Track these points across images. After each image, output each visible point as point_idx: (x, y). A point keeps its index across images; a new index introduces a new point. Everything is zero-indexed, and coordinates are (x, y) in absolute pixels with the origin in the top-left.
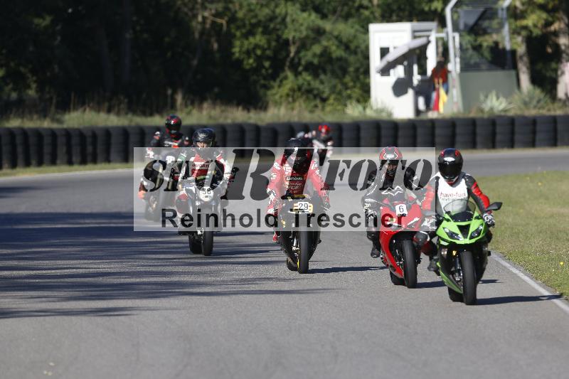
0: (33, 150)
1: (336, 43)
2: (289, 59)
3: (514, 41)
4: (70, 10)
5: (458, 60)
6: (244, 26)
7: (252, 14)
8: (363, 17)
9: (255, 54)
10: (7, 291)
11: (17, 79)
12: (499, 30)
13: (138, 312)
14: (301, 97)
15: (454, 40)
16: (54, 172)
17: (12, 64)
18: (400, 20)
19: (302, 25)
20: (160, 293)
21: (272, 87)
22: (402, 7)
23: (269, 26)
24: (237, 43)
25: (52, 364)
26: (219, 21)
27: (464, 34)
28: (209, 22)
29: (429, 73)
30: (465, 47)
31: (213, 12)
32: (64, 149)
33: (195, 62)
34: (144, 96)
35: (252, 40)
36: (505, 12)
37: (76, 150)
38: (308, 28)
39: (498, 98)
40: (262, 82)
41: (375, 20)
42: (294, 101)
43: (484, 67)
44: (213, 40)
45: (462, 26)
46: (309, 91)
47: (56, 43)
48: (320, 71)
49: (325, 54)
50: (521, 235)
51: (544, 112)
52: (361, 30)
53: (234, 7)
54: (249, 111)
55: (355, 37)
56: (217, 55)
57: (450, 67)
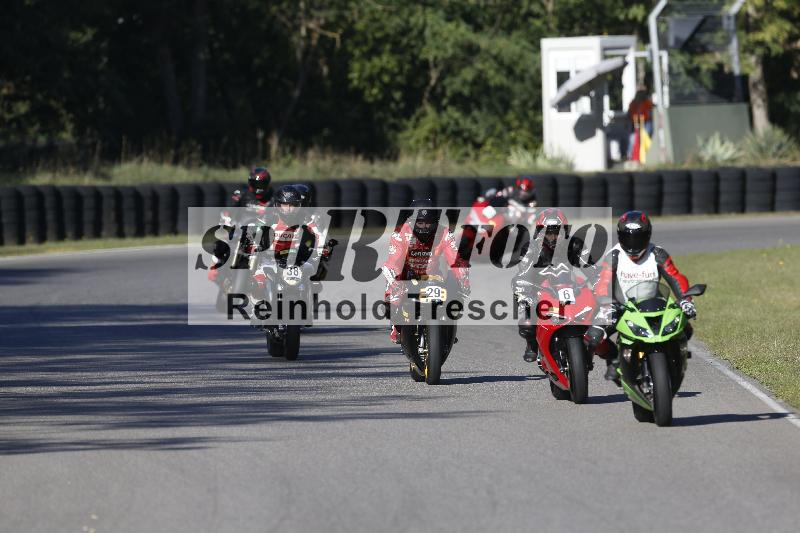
0: (68, 216)
1: (495, 65)
2: (428, 89)
3: (745, 62)
4: (121, 21)
5: (666, 89)
6: (365, 41)
7: (376, 25)
8: (532, 28)
9: (381, 81)
10: (32, 414)
11: (46, 117)
12: (723, 48)
13: (216, 444)
14: (446, 142)
15: (661, 61)
16: (98, 247)
17: (39, 97)
18: (585, 33)
19: (446, 40)
20: (247, 417)
21: (405, 128)
22: (588, 14)
23: (400, 41)
24: (356, 66)
25: (94, 517)
26: (330, 34)
27: (675, 52)
28: (316, 36)
29: (626, 107)
30: (675, 70)
31: (322, 22)
32: (113, 215)
33: (296, 93)
34: (225, 140)
35: (376, 61)
36: (732, 21)
37: (129, 217)
38: (456, 44)
39: (722, 143)
40: (392, 120)
41: (549, 33)
42: (436, 147)
43: (703, 98)
44: (321, 61)
45: (671, 42)
46: (457, 133)
47: (101, 66)
48: (472, 105)
49: (480, 80)
50: (754, 335)
51: (787, 162)
52: (531, 47)
53: (352, 14)
54: (372, 161)
55: (521, 57)
56: (328, 83)
57: (656, 98)
